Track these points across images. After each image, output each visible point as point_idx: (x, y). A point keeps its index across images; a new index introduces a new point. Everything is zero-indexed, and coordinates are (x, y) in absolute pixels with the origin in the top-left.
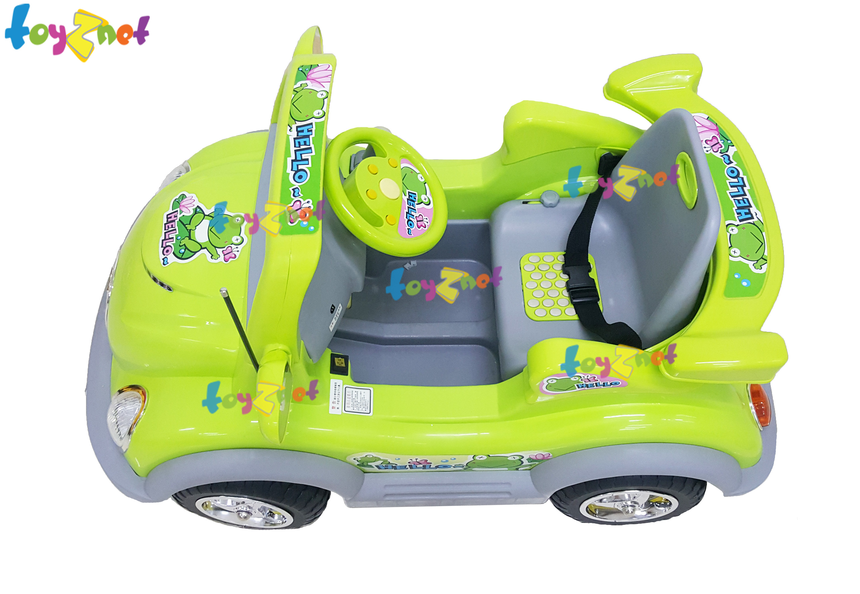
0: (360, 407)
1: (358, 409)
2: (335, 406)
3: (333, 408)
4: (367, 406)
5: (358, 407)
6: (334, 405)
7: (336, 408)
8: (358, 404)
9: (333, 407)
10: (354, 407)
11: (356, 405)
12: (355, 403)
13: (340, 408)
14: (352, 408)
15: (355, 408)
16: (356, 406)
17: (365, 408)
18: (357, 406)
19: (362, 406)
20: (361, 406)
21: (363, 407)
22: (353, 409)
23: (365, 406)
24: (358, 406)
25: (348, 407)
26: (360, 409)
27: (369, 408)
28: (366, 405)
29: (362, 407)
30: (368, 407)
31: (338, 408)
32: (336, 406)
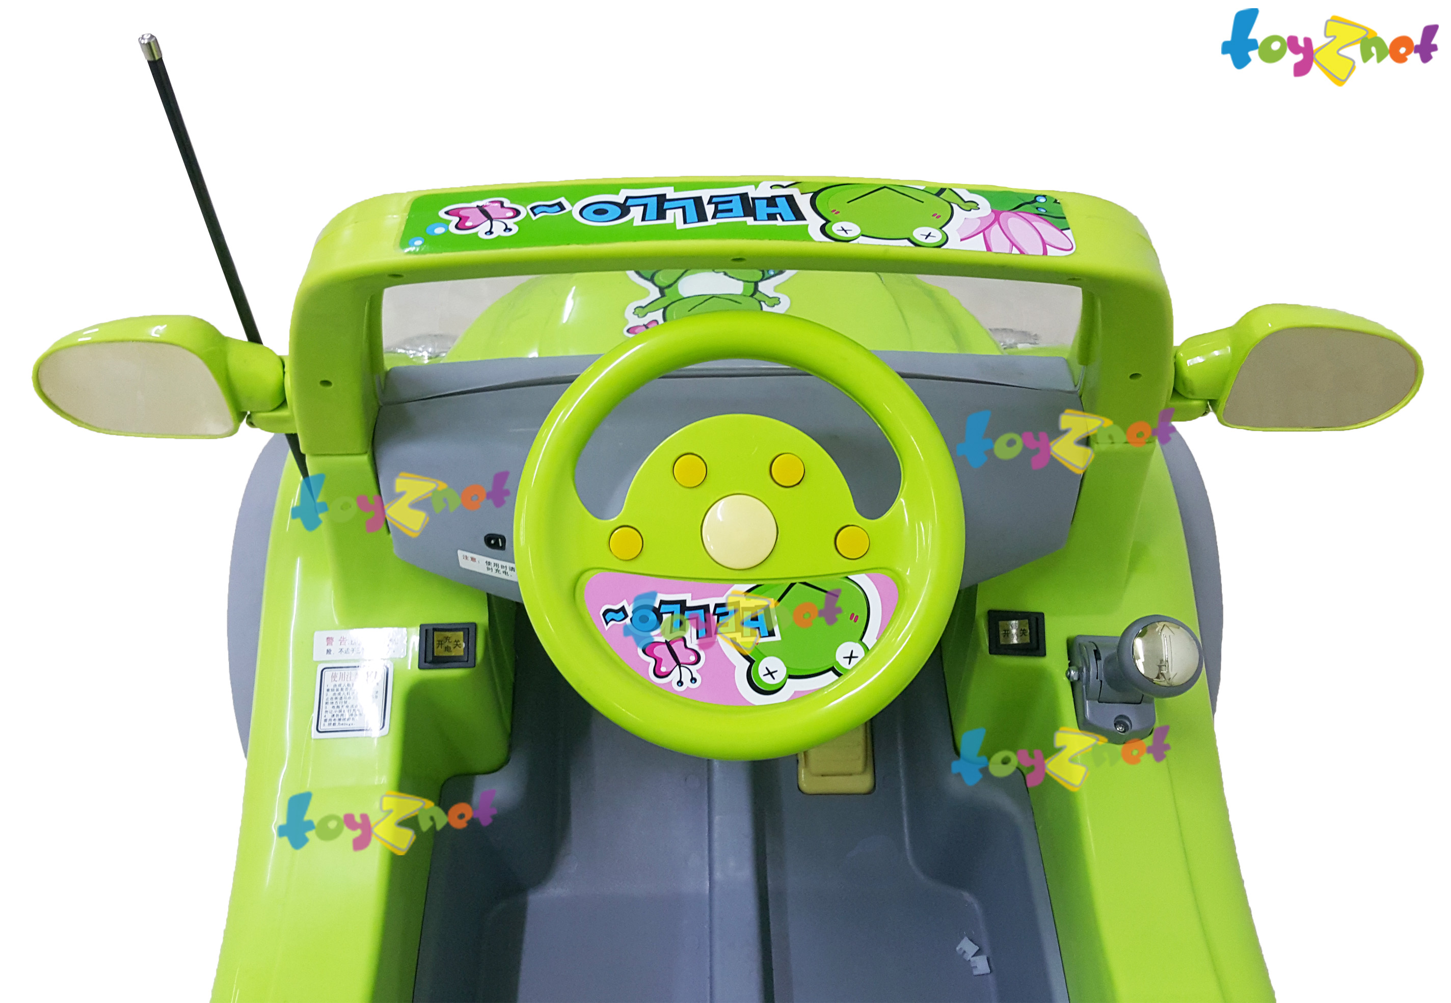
0: (333, 707)
1: (330, 701)
2: (333, 643)
3: (329, 640)
4: (337, 722)
5: (334, 701)
6: (336, 642)
7: (329, 647)
8: (343, 700)
9: (332, 639)
10: (333, 690)
11: (339, 697)
12: (346, 693)
13: (329, 657)
14: (331, 687)
15: (331, 694)
16: (337, 696)
17: (333, 719)
18: (336, 698)
19: (338, 710)
20: (338, 707)
21: (333, 713)
22: (328, 690)
23: (337, 718)
24: (338, 700)
25: (334, 677)
26: (329, 707)
27: (332, 728)
28: (340, 720)
29: (333, 710)
30: (334, 727)
31: (329, 651)
32: (335, 647)
